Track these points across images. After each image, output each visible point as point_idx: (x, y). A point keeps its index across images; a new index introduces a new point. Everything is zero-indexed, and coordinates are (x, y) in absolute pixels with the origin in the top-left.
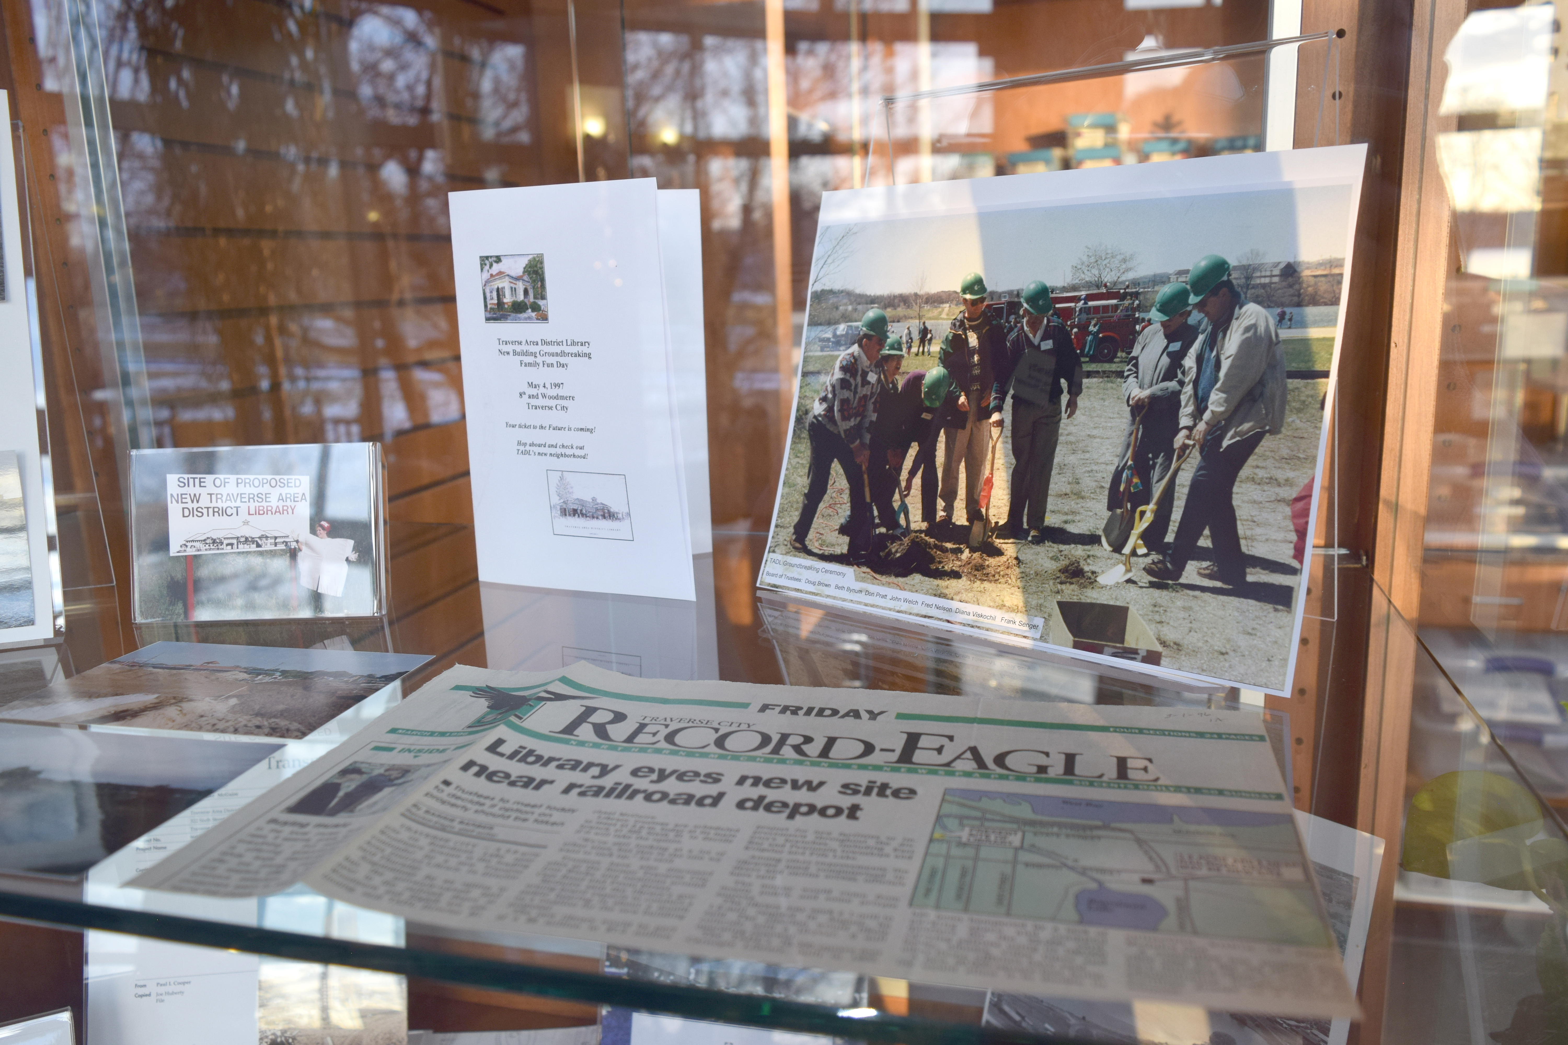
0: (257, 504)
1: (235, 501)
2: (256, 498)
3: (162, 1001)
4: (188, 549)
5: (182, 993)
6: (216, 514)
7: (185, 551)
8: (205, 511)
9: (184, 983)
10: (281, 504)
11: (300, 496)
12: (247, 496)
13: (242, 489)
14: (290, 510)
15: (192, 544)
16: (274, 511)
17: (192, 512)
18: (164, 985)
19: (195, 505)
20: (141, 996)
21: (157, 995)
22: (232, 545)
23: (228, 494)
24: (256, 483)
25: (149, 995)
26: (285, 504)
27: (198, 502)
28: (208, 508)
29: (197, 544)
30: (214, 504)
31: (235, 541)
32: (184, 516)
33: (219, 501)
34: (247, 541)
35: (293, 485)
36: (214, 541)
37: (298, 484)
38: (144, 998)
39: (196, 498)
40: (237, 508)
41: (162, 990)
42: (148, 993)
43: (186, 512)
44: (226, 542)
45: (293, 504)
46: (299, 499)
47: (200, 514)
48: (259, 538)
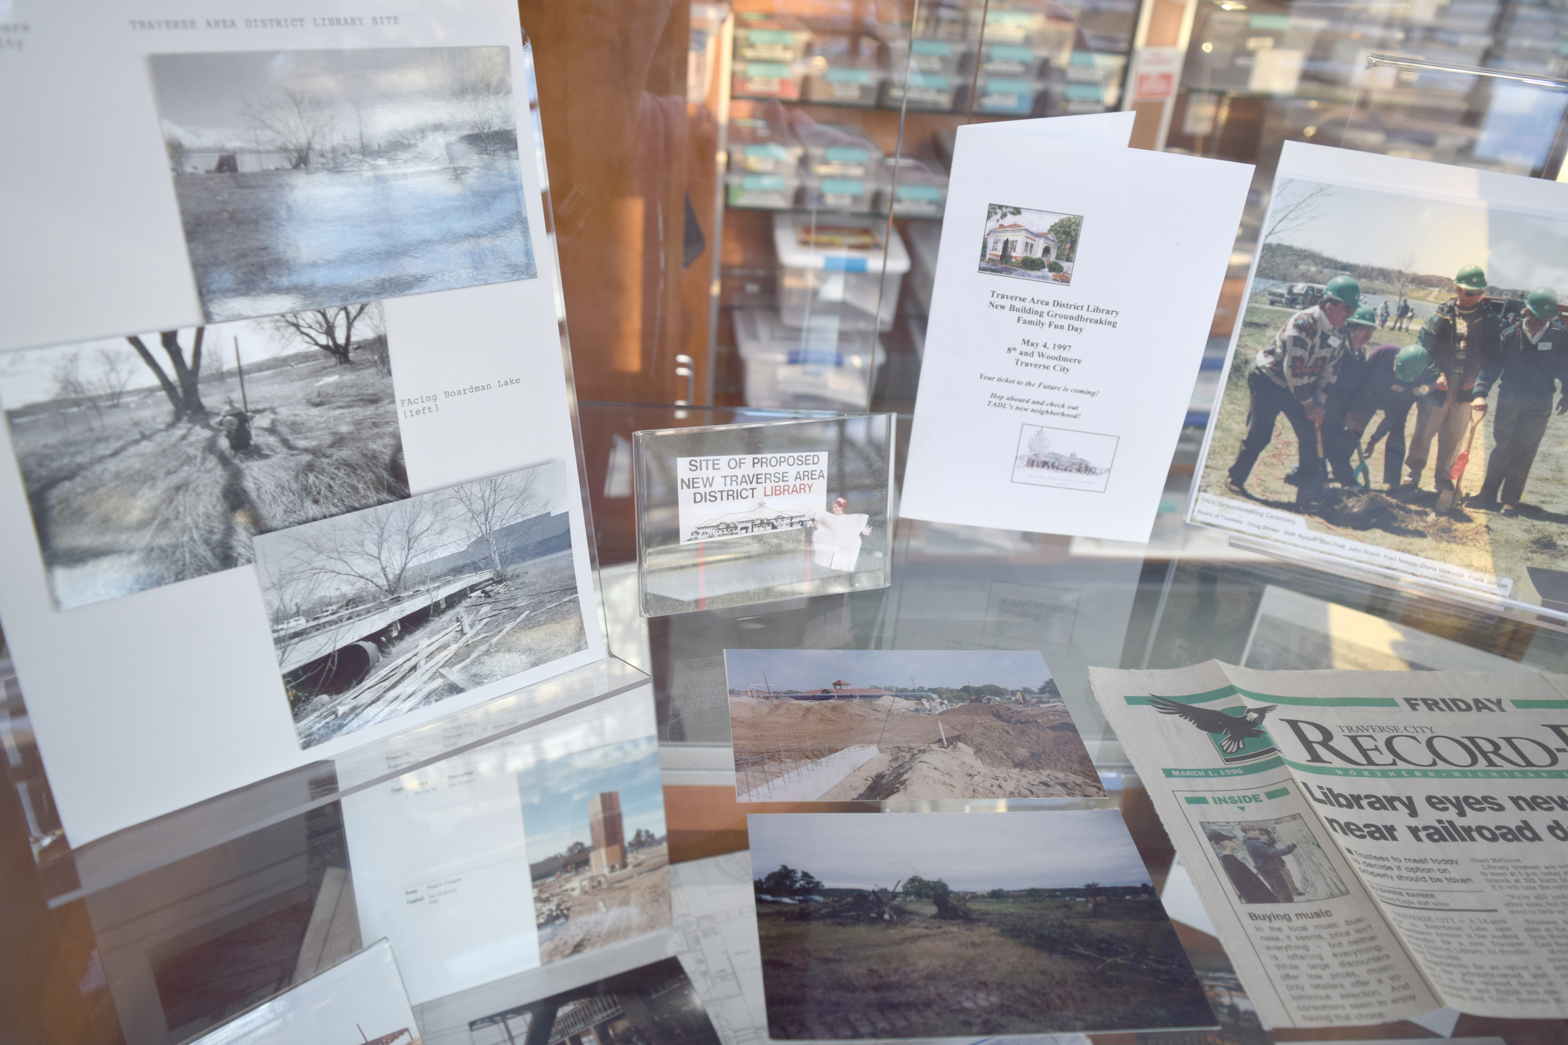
0: (774, 484)
1: (751, 483)
2: (773, 478)
3: (436, 902)
4: (700, 536)
5: (454, 890)
6: (731, 498)
7: (696, 538)
8: (718, 495)
9: (455, 881)
10: (798, 482)
11: (818, 473)
12: (763, 476)
13: (758, 469)
14: (807, 489)
15: (704, 530)
16: (790, 490)
17: (704, 498)
18: (436, 886)
19: (708, 489)
20: (414, 902)
21: (430, 897)
22: (746, 528)
23: (744, 476)
24: (774, 462)
25: (422, 899)
26: (802, 482)
27: (711, 486)
28: (722, 492)
29: (709, 531)
30: (729, 487)
31: (750, 525)
32: (695, 502)
33: (734, 483)
34: (762, 523)
35: (811, 462)
36: (728, 527)
37: (816, 461)
38: (417, 903)
39: (709, 482)
40: (753, 489)
41: (433, 892)
42: (420, 897)
43: (698, 498)
44: (740, 526)
45: (810, 482)
46: (817, 476)
47: (713, 499)
48: (776, 519)
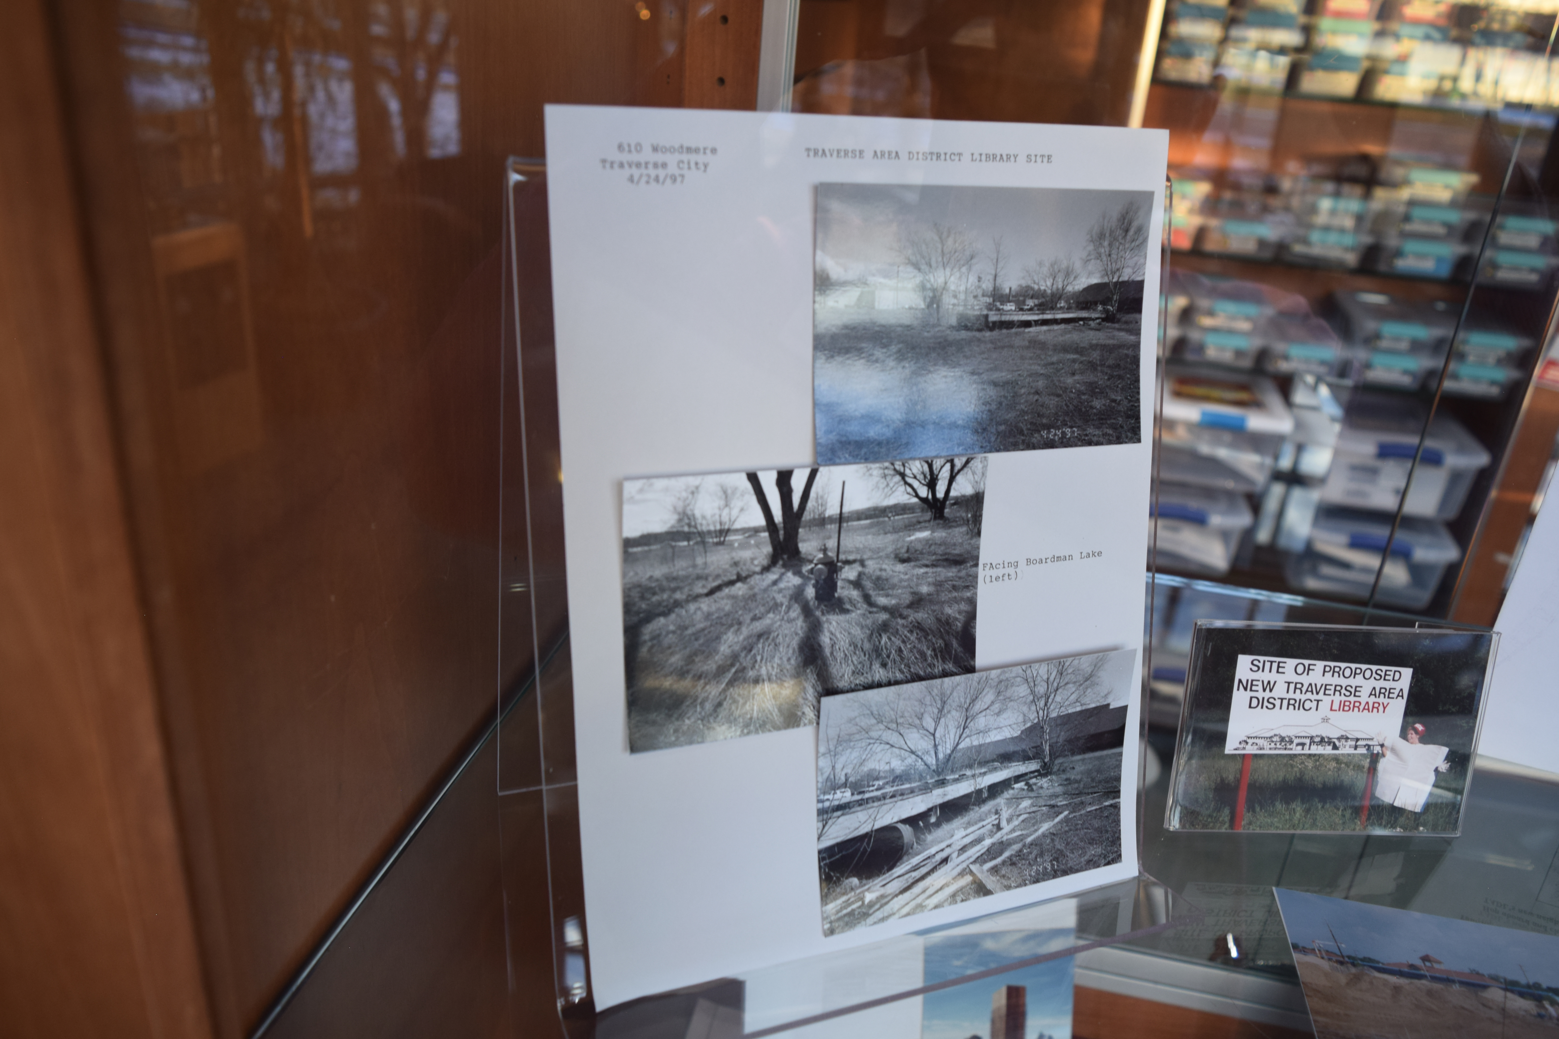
0: (1343, 698)
1: (1317, 693)
2: (1343, 691)
4: (1248, 747)
6: (1291, 707)
7: (1244, 748)
8: (1278, 703)
10: (1372, 699)
11: (1396, 692)
12: (1333, 688)
13: (1328, 679)
14: (1381, 708)
15: (1255, 741)
16: (1361, 708)
17: (1261, 703)
19: (1267, 694)
22: (1303, 745)
23: (1310, 684)
24: (1347, 672)
26: (1377, 700)
27: (1271, 690)
28: (1282, 699)
29: (1261, 742)
30: (1291, 695)
31: (1307, 741)
32: (1250, 707)
33: (1298, 691)
34: (1322, 741)
35: (1391, 678)
36: (1282, 739)
37: (1397, 677)
39: (1269, 686)
40: (1318, 701)
43: (1254, 702)
44: (1296, 741)
45: (1386, 701)
46: (1395, 696)
47: (1271, 706)
48: (1339, 739)
